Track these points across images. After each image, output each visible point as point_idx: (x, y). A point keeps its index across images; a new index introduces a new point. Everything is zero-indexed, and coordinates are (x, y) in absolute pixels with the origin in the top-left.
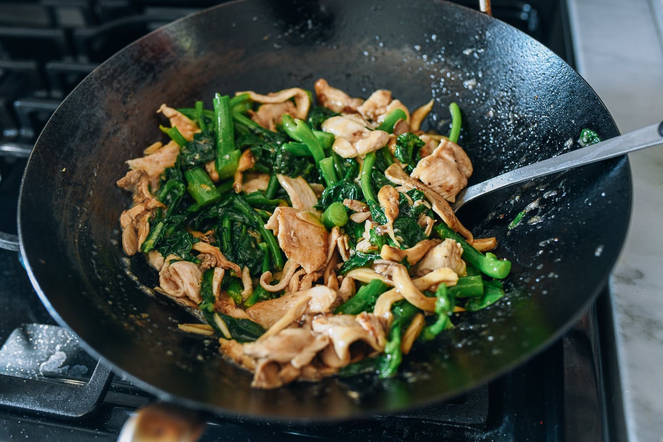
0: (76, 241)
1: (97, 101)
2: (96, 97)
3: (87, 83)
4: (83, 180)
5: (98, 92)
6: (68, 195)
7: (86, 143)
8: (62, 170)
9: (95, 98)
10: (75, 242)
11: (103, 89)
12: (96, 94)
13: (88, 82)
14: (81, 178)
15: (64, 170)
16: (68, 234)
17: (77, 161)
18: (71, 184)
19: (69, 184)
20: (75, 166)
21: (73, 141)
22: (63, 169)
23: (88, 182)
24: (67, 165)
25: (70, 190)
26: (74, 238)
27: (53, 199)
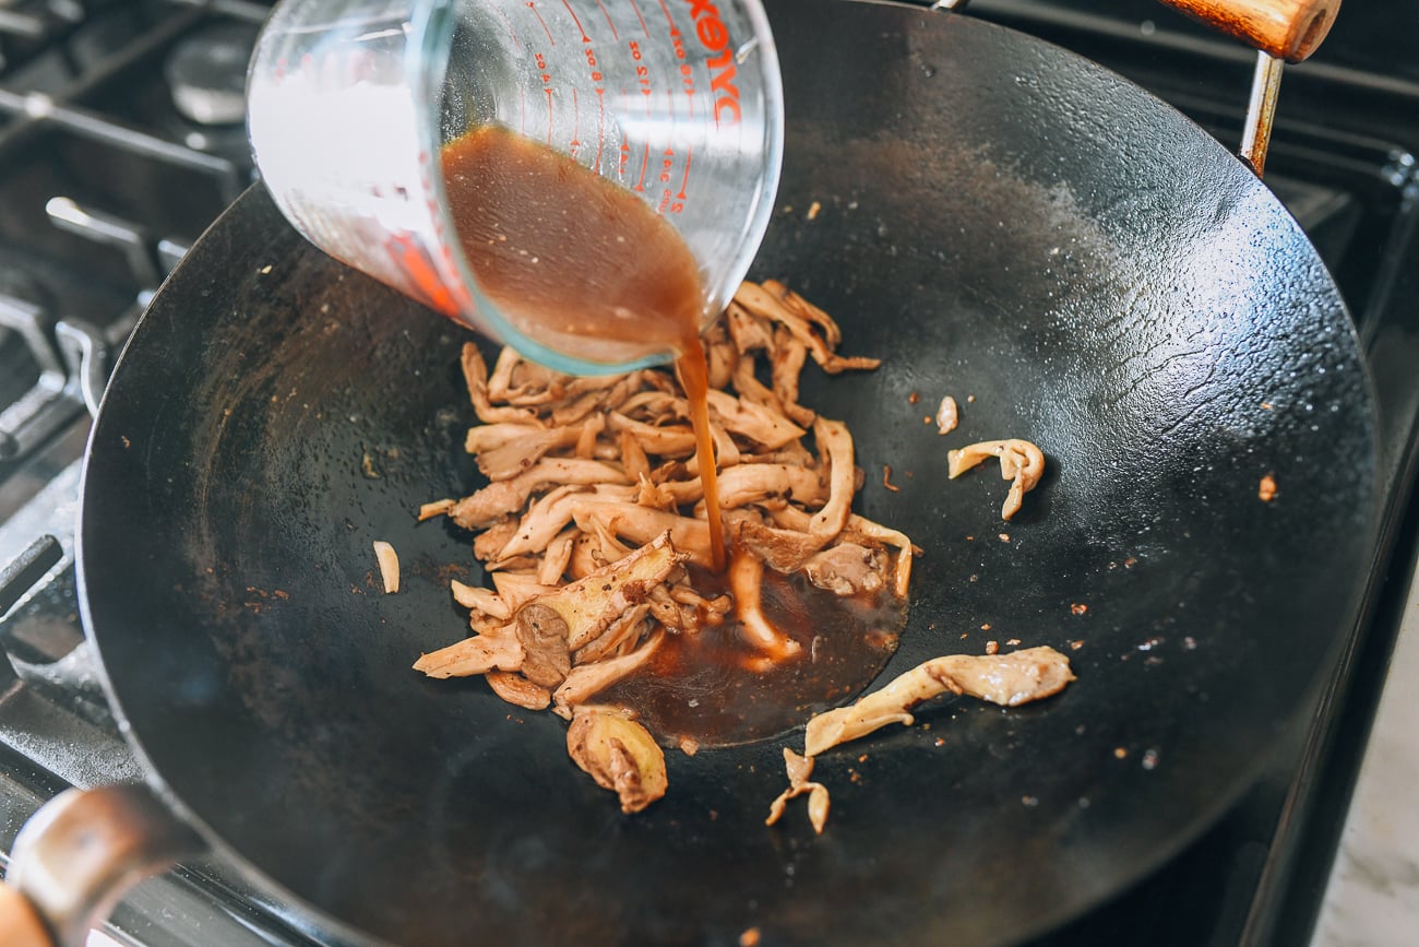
0: (227, 412)
6: (254, 322)
8: (263, 268)
10: (222, 415)
14: (297, 291)
15: (267, 270)
16: (217, 397)
18: (271, 301)
19: (267, 299)
20: (293, 266)
22: (265, 266)
23: (308, 303)
25: (264, 310)
26: (226, 406)
27: (219, 323)
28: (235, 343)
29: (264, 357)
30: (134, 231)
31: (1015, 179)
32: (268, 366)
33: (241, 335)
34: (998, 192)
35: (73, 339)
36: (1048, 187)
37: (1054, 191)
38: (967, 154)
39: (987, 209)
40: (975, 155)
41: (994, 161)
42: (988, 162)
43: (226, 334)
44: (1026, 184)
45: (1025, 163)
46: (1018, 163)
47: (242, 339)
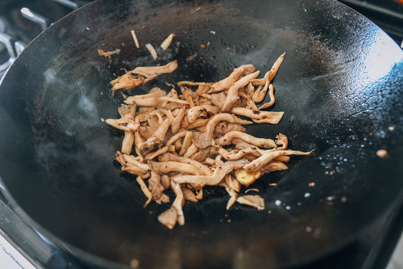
0: (62, 66)
6: (79, 43)
23: (97, 42)
25: (83, 40)
27: (68, 40)
28: (71, 47)
29: (79, 54)
30: (44, 19)
31: (326, 47)
32: (80, 57)
33: (74, 45)
34: (320, 51)
35: (19, 47)
36: (336, 51)
37: (338, 53)
38: (312, 38)
39: (315, 56)
40: (315, 39)
41: (320, 41)
42: (319, 41)
43: (69, 44)
44: (329, 50)
45: (330, 43)
46: (328, 43)
47: (74, 47)
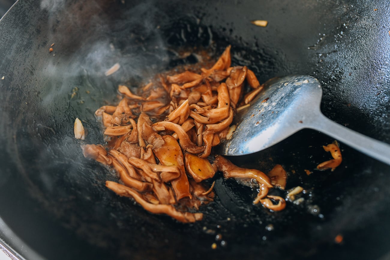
1: (28, 20)
2: (27, 16)
3: (19, 6)
4: (19, 85)
5: (28, 12)
7: (21, 54)
9: (26, 18)
11: (33, 10)
12: (27, 14)
13: (19, 4)
14: (18, 83)
15: (3, 78)
17: (14, 69)
18: (10, 89)
19: (8, 89)
20: (12, 74)
21: (10, 54)
24: (6, 73)
